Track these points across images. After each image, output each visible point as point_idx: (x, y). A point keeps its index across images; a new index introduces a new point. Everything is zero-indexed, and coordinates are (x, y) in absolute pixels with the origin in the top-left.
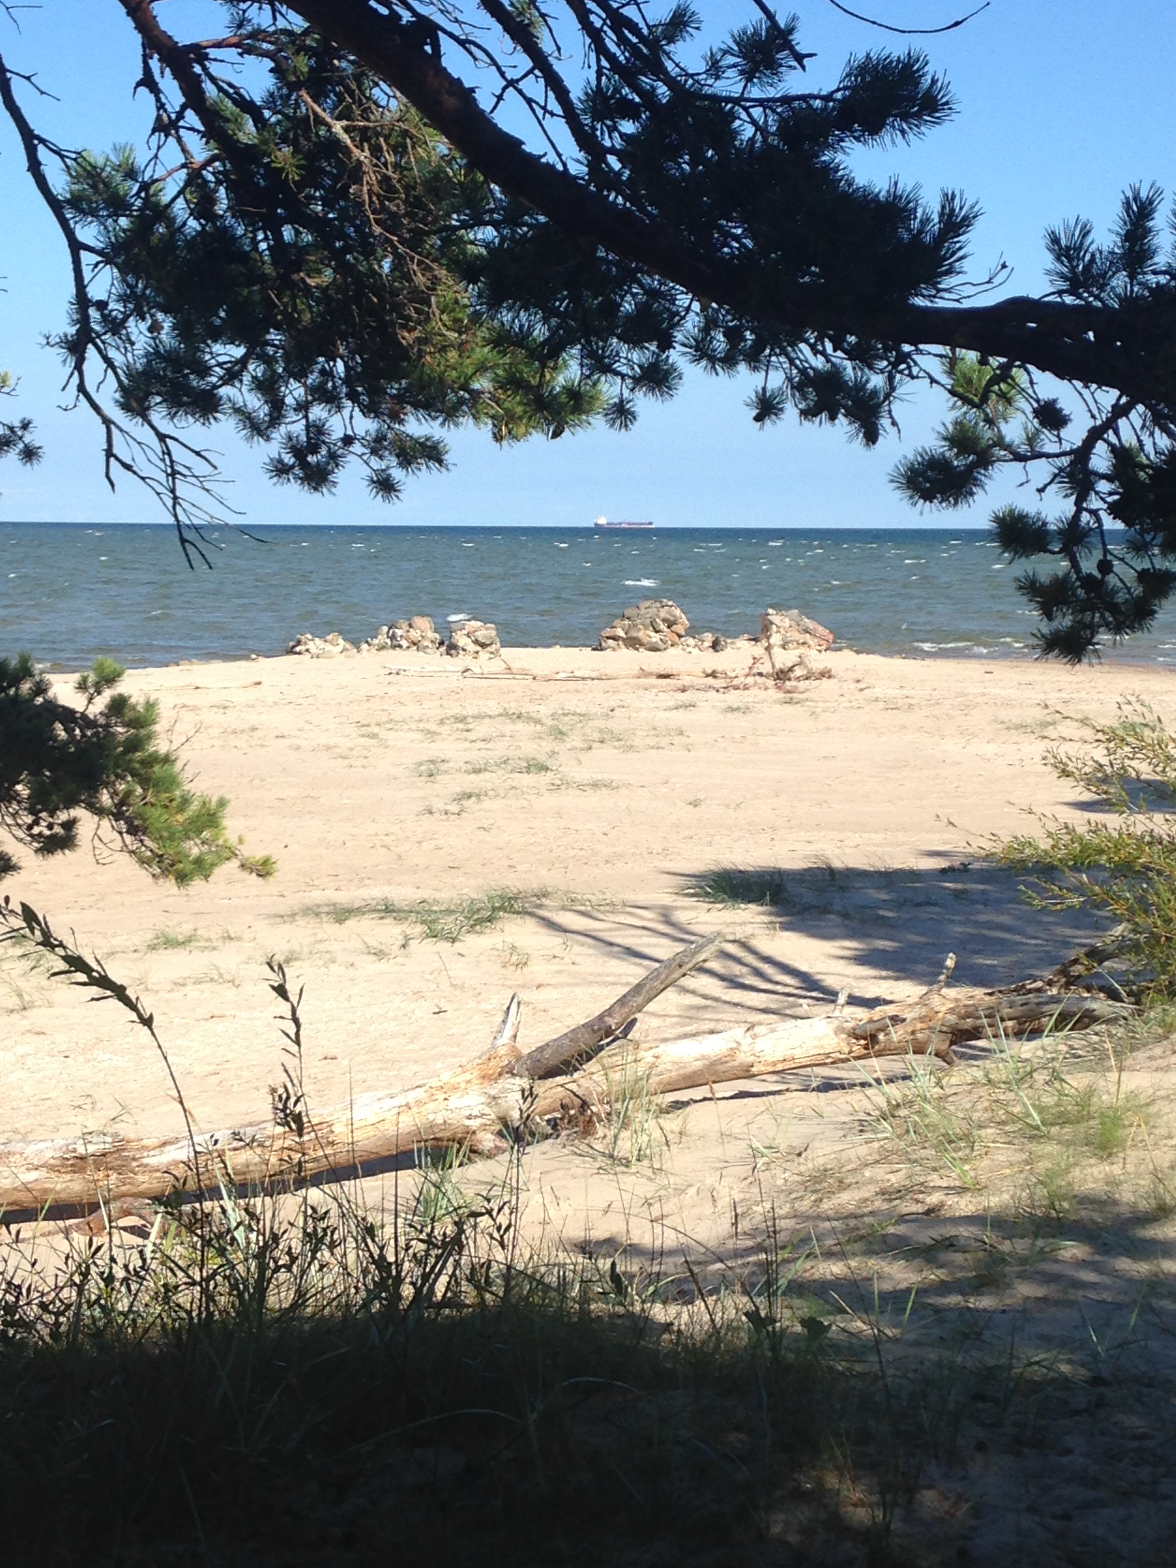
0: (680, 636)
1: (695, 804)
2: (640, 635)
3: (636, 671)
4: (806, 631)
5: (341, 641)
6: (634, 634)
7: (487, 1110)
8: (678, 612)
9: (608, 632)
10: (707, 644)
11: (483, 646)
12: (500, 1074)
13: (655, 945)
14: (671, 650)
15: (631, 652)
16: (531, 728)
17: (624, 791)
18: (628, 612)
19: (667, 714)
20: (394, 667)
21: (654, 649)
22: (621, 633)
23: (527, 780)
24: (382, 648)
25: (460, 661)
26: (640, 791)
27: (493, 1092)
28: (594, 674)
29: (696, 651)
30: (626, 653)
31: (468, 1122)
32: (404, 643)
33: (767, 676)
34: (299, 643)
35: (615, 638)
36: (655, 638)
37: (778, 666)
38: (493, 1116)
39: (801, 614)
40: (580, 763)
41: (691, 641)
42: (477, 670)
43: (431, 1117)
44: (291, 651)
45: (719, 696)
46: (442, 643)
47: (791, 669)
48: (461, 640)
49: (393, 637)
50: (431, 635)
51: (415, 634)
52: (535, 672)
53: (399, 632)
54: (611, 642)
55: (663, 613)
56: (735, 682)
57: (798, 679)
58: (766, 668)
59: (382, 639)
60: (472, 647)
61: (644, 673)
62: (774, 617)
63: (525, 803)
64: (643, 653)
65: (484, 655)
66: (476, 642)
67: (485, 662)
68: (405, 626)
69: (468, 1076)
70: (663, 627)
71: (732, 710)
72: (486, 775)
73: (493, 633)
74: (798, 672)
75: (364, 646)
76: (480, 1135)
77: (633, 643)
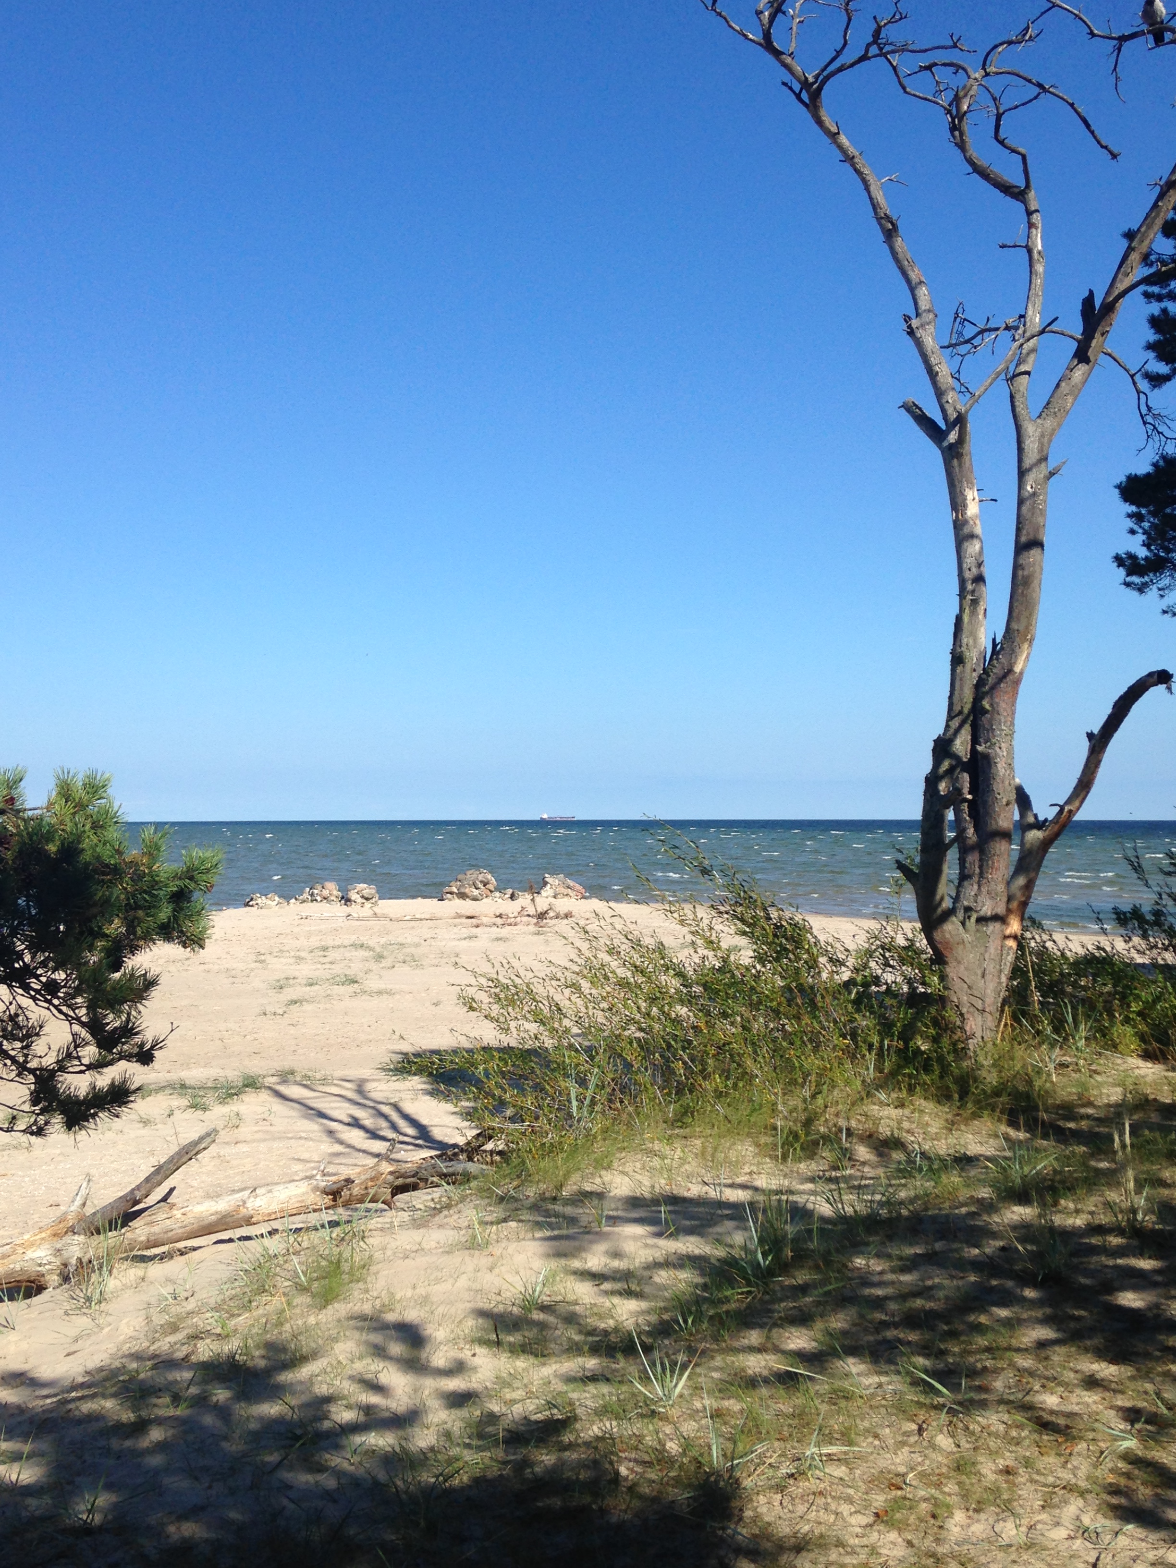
0: (491, 891)
1: (436, 1004)
2: (467, 891)
3: (453, 914)
4: (568, 887)
5: (277, 898)
6: (462, 890)
7: (53, 1260)
8: (489, 876)
9: (447, 889)
10: (508, 896)
11: (367, 899)
12: (66, 1233)
13: (336, 1108)
14: (485, 900)
15: (461, 901)
16: (367, 954)
17: (397, 997)
18: (460, 877)
19: (457, 943)
20: (304, 915)
21: (475, 899)
22: (455, 890)
23: (341, 989)
24: (303, 901)
25: (354, 910)
26: (408, 996)
27: (59, 1246)
28: (428, 917)
29: (500, 900)
30: (458, 902)
31: (39, 1269)
32: (319, 898)
33: (532, 917)
34: (252, 899)
35: (451, 893)
36: (476, 893)
37: (539, 910)
38: (58, 1263)
39: (565, 876)
40: (381, 977)
41: (497, 894)
42: (355, 915)
43: (12, 1266)
44: (247, 905)
45: (499, 930)
46: (343, 898)
47: (546, 912)
48: (353, 896)
49: (312, 895)
50: (335, 893)
51: (326, 893)
52: (391, 916)
53: (316, 891)
54: (449, 896)
55: (481, 877)
56: (509, 921)
57: (551, 918)
58: (532, 911)
59: (306, 896)
60: (360, 900)
61: (459, 916)
62: (549, 879)
63: (328, 1006)
64: (469, 902)
65: (368, 905)
66: (363, 897)
67: (367, 910)
68: (320, 887)
69: (43, 1235)
70: (480, 885)
71: (498, 939)
72: (316, 987)
73: (373, 891)
74: (551, 914)
75: (293, 901)
76: (48, 1277)
77: (462, 896)
